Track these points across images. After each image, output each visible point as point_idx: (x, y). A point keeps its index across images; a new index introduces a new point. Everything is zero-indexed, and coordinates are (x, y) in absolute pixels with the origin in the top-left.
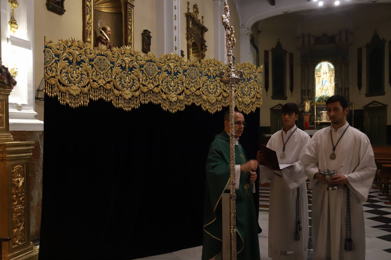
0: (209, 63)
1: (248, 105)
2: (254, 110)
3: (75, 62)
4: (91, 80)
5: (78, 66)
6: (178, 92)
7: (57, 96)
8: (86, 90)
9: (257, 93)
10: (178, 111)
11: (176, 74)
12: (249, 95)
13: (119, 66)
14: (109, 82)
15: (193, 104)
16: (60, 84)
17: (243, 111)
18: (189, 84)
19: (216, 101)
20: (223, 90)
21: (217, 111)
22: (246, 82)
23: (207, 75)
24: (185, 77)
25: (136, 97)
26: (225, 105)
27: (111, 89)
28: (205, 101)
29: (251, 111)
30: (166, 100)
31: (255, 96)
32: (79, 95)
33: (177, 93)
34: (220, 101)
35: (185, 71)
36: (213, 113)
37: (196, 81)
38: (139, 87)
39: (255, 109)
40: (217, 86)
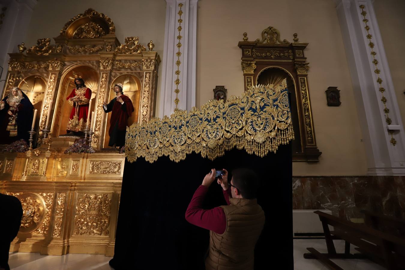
0: (208, 107)
1: (264, 142)
2: (274, 150)
4: (138, 145)
6: (182, 143)
8: (136, 151)
9: (280, 122)
10: (181, 160)
11: (180, 127)
12: (264, 129)
15: (194, 152)
16: (128, 150)
17: (254, 152)
18: (190, 133)
19: (217, 145)
20: (226, 130)
21: (218, 156)
22: (258, 112)
23: (207, 120)
24: (188, 128)
26: (228, 148)
27: (145, 149)
28: (204, 147)
29: (269, 151)
30: (172, 151)
31: (276, 128)
32: (133, 155)
34: (222, 145)
35: (187, 122)
36: (212, 159)
37: (197, 129)
38: (158, 144)
39: (277, 148)
40: (217, 129)
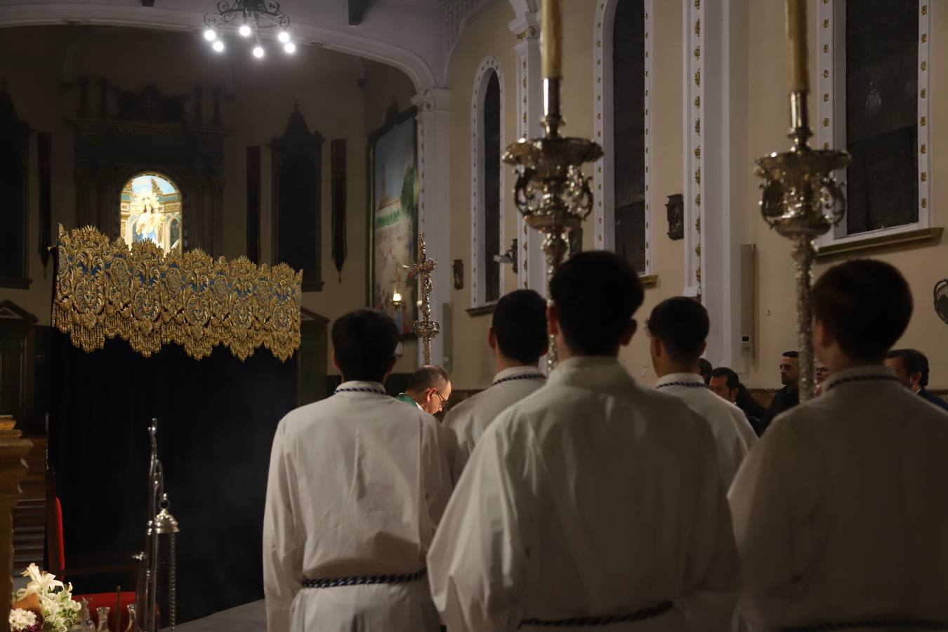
1: (285, 343)
2: (291, 354)
3: (89, 267)
4: (108, 302)
5: (92, 277)
6: (205, 321)
7: (69, 333)
8: (101, 318)
9: (295, 321)
10: (204, 356)
11: (202, 289)
12: (286, 325)
13: (138, 276)
14: (126, 305)
15: (221, 344)
16: (74, 310)
17: (278, 355)
18: (216, 306)
19: (247, 338)
20: (255, 316)
21: (248, 355)
23: (237, 289)
24: (212, 294)
25: (157, 332)
26: (257, 345)
27: (128, 318)
28: (235, 337)
29: (288, 355)
30: (189, 336)
31: (293, 328)
32: (94, 329)
33: (203, 324)
34: (252, 338)
35: (212, 282)
36: (243, 359)
37: (225, 301)
38: (160, 313)
40: (248, 310)
